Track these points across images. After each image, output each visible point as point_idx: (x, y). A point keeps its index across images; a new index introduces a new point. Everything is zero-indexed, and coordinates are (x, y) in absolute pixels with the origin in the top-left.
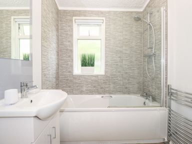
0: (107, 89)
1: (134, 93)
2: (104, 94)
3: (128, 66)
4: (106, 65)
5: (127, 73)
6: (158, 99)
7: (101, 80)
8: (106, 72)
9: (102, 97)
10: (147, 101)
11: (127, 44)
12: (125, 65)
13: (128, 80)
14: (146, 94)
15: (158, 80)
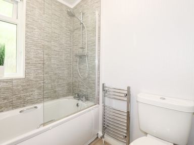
0: (29, 98)
1: (64, 96)
2: (24, 106)
3: (57, 65)
4: (27, 64)
5: (56, 74)
6: (90, 97)
7: (17, 86)
8: (26, 73)
9: (21, 112)
10: (80, 102)
11: (56, 39)
12: (54, 64)
13: (58, 82)
14: (78, 95)
15: (90, 80)
